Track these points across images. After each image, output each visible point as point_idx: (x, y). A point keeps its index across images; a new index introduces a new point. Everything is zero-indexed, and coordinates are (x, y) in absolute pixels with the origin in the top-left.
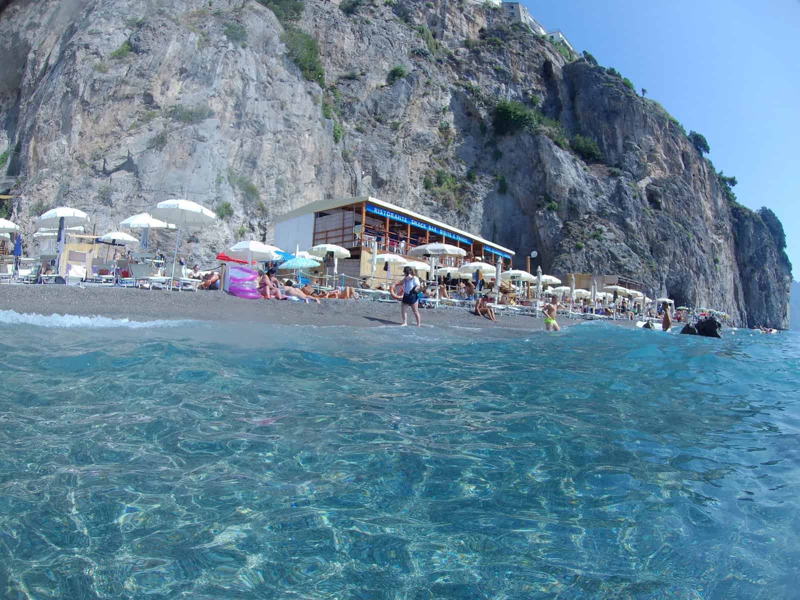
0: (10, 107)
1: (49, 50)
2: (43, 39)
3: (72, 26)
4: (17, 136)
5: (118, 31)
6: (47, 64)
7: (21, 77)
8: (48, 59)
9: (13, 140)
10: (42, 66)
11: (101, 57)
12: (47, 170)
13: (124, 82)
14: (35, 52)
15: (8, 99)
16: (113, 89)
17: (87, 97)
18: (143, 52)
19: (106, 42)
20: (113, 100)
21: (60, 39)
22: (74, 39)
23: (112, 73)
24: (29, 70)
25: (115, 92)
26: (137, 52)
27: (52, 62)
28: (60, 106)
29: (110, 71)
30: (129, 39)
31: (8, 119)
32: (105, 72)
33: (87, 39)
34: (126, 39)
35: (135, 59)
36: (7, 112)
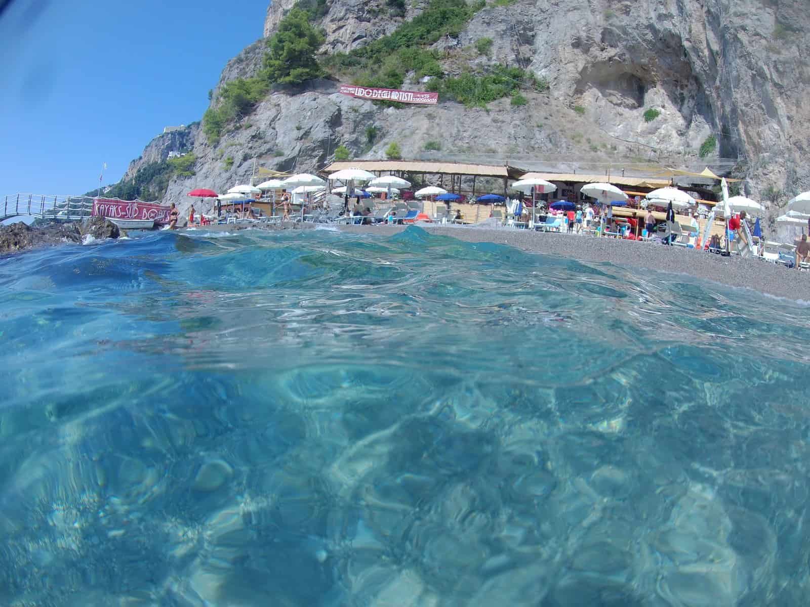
0: (694, 93)
1: (703, 37)
2: (687, 28)
3: (709, 12)
4: (718, 121)
5: (760, 11)
6: (711, 50)
7: (689, 65)
8: (708, 45)
9: (713, 125)
10: (706, 52)
11: (765, 38)
12: (768, 154)
13: (802, 63)
14: (687, 40)
15: (687, 86)
16: (797, 71)
17: (777, 80)
18: (798, 30)
19: (759, 23)
20: (803, 83)
21: (707, 25)
22: (724, 22)
23: (785, 55)
24: (694, 58)
25: (800, 74)
26: (794, 31)
27: (716, 47)
28: (754, 90)
29: (783, 51)
30: (776, 17)
31: (698, 104)
32: (779, 53)
33: (738, 21)
34: (773, 18)
35: (797, 38)
36: (693, 98)
